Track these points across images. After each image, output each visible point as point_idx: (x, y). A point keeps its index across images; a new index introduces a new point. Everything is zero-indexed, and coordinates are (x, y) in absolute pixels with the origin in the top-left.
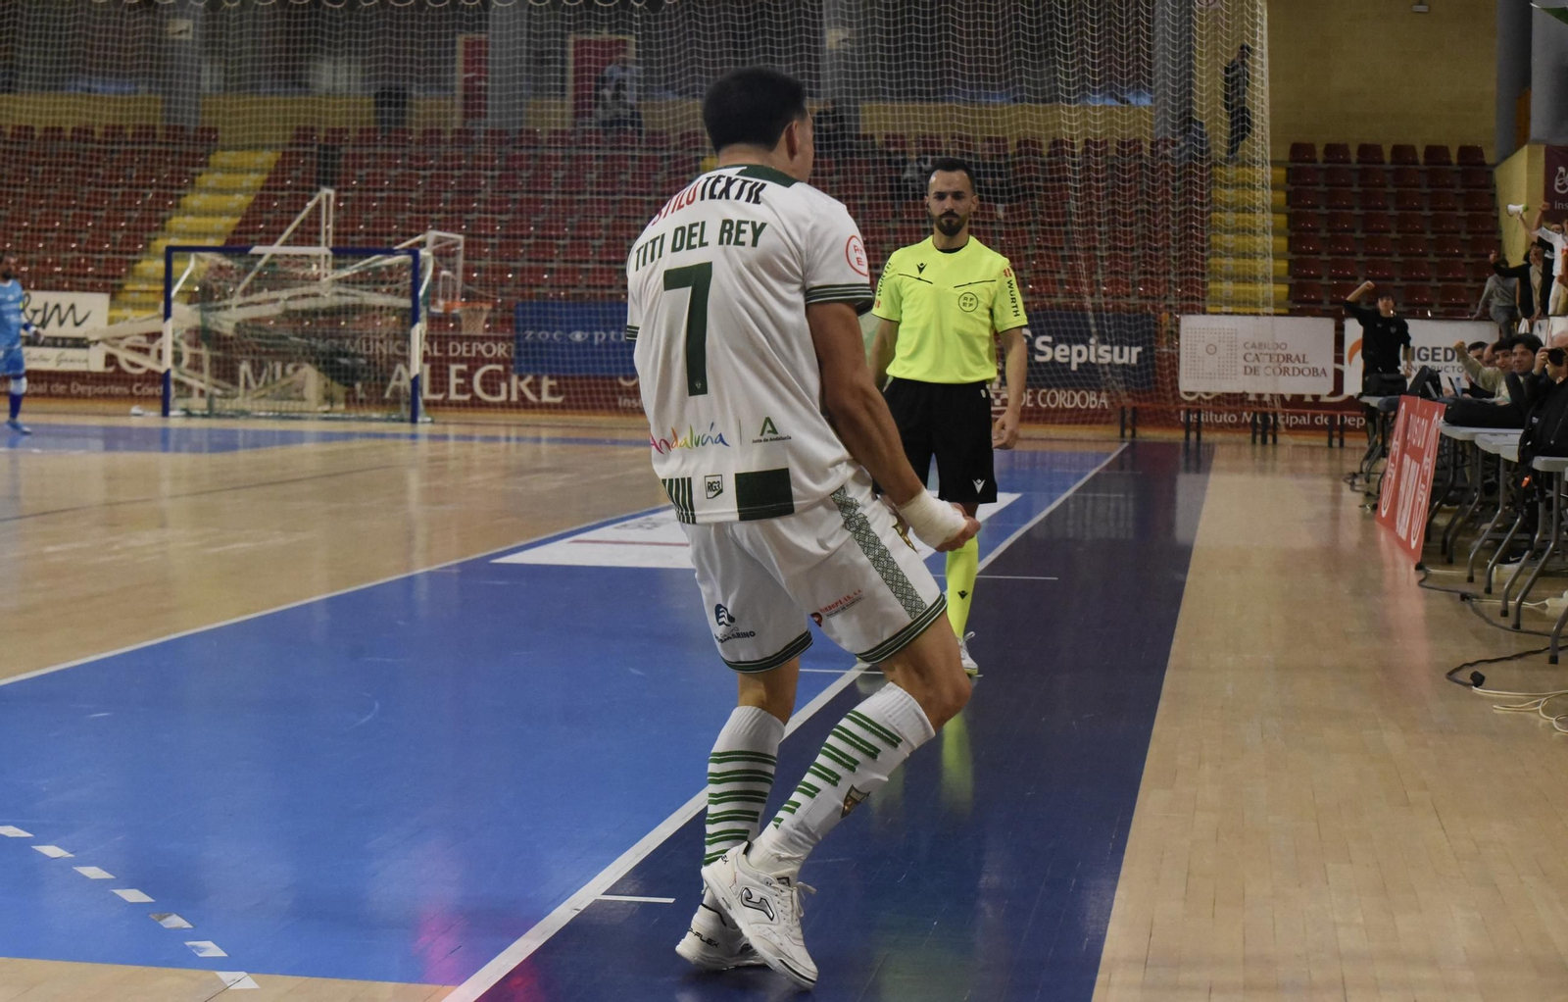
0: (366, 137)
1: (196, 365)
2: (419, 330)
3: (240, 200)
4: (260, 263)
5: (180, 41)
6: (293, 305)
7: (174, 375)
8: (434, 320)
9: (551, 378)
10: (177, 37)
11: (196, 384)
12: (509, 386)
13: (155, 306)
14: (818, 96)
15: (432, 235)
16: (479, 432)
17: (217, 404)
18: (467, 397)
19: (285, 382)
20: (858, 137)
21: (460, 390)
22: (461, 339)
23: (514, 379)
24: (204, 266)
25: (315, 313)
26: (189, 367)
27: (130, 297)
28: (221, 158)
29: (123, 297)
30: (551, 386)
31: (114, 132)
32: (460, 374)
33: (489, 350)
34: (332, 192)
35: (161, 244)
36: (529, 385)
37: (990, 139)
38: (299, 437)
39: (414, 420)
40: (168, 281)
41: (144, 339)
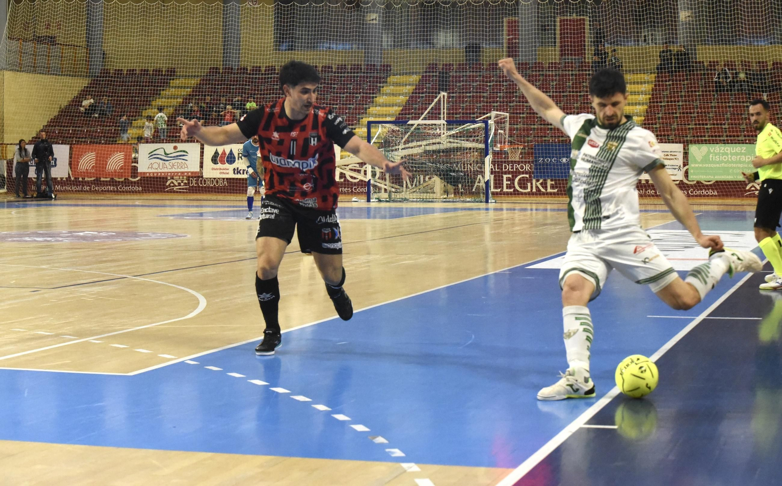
0: (461, 67)
1: (383, 178)
2: (488, 159)
3: (402, 99)
4: (412, 129)
5: (373, 24)
6: (428, 148)
7: (372, 182)
8: (495, 154)
9: (552, 180)
10: (371, 22)
11: (383, 186)
12: (532, 184)
14: (677, 43)
15: (493, 114)
16: (518, 206)
17: (393, 195)
18: (512, 190)
19: (425, 184)
20: (696, 62)
21: (508, 187)
22: (508, 163)
23: (534, 181)
24: (385, 130)
25: (439, 151)
26: (379, 178)
28: (392, 79)
30: (552, 184)
31: (342, 68)
32: (508, 179)
33: (522, 168)
34: (446, 94)
35: (365, 120)
36: (541, 184)
37: (759, 62)
38: (433, 211)
39: (487, 202)
40: (369, 137)
41: (358, 165)
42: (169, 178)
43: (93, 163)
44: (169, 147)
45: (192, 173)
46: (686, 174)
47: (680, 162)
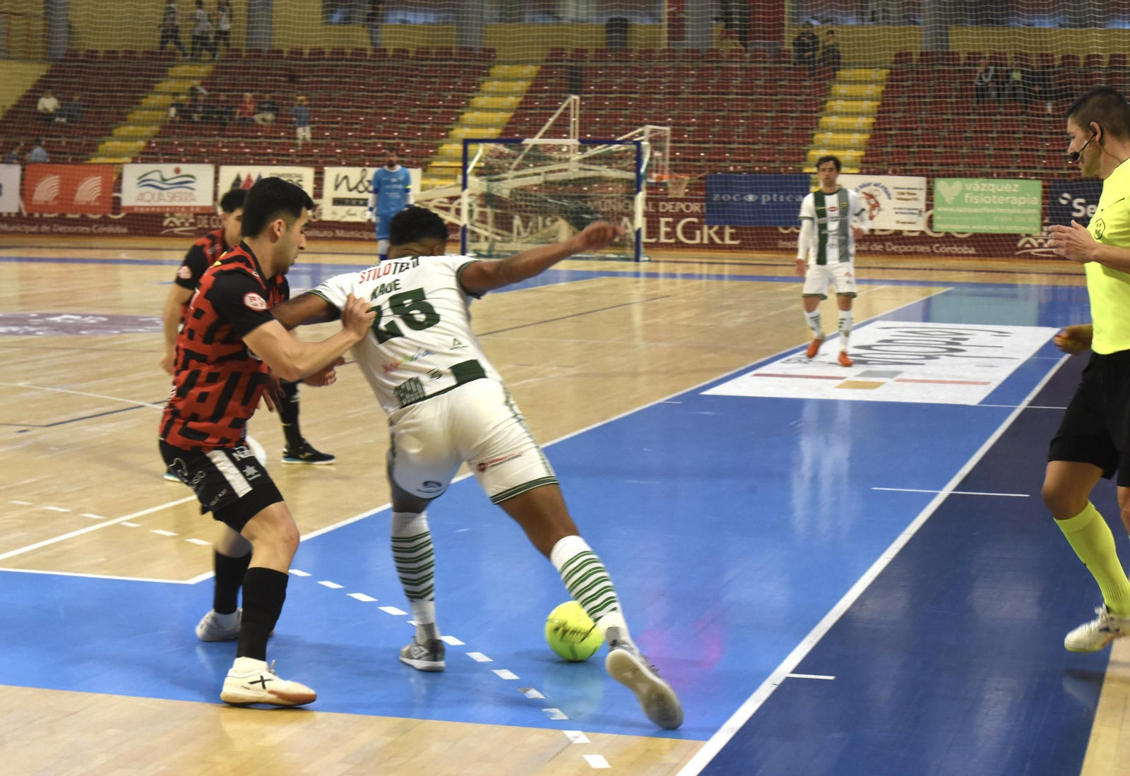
0: (601, 55)
1: (483, 220)
2: (641, 197)
3: (512, 101)
4: (527, 150)
6: (551, 177)
7: (469, 227)
8: (651, 187)
9: (731, 228)
11: (483, 232)
12: (702, 234)
13: (454, 177)
15: (648, 128)
16: (680, 269)
17: (498, 246)
18: (672, 241)
19: (545, 231)
20: (948, 53)
21: (668, 235)
22: (667, 200)
23: (705, 228)
24: (489, 152)
25: (566, 182)
26: (479, 221)
27: (435, 171)
28: (498, 70)
29: (430, 171)
30: (731, 234)
31: (422, 53)
32: (667, 224)
33: (688, 207)
34: (577, 97)
35: (459, 135)
36: (716, 233)
37: (1042, 55)
39: (637, 259)
40: (465, 159)
41: (446, 200)
42: (167, 215)
43: (55, 192)
44: (168, 170)
45: (203, 208)
46: (930, 222)
47: (921, 205)
